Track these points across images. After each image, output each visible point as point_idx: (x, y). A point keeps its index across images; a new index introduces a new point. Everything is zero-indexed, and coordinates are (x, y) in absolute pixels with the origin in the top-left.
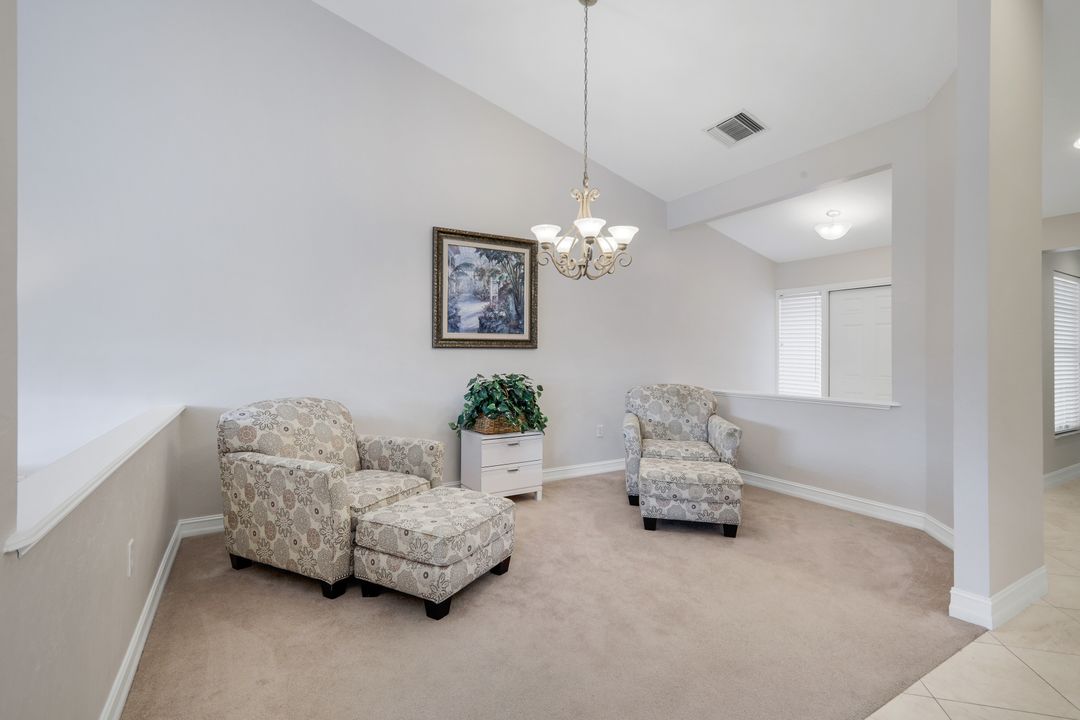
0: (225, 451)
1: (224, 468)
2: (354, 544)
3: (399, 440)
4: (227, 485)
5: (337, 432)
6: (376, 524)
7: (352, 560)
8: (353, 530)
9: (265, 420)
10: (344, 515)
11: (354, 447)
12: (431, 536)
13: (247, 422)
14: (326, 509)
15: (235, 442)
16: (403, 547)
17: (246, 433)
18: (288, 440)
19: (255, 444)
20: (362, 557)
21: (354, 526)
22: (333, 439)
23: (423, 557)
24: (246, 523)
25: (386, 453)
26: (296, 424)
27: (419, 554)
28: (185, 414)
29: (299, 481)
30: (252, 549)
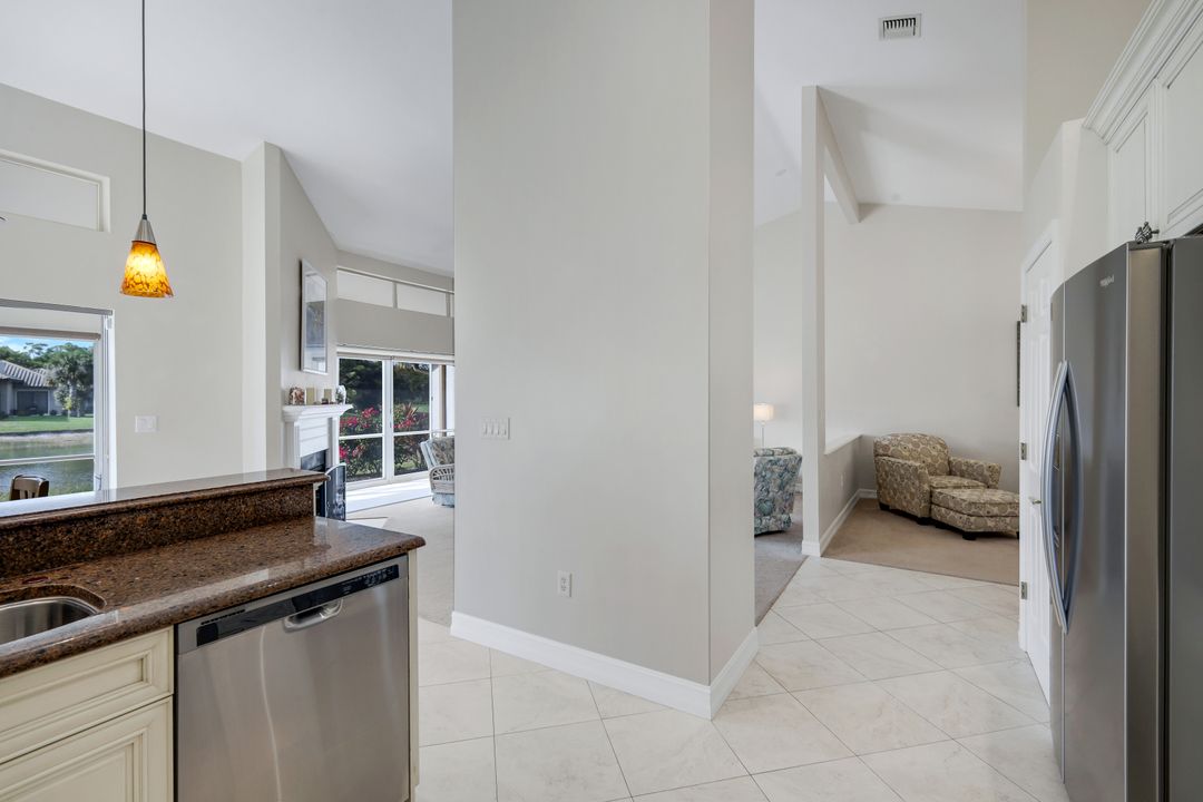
0: (877, 455)
1: (876, 463)
2: (932, 503)
3: (972, 461)
4: (878, 471)
5: (934, 453)
6: (940, 493)
7: (930, 510)
8: (931, 496)
9: (895, 442)
10: (926, 487)
11: (946, 463)
12: (964, 501)
13: (887, 443)
14: (917, 482)
15: (881, 451)
16: (951, 505)
17: (886, 447)
18: (906, 454)
19: (889, 453)
20: (934, 508)
21: (931, 494)
22: (932, 457)
23: (959, 509)
24: (885, 488)
25: (964, 468)
26: (910, 446)
27: (958, 508)
28: (861, 437)
29: (906, 470)
30: (888, 500)
